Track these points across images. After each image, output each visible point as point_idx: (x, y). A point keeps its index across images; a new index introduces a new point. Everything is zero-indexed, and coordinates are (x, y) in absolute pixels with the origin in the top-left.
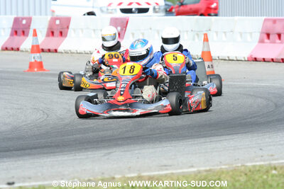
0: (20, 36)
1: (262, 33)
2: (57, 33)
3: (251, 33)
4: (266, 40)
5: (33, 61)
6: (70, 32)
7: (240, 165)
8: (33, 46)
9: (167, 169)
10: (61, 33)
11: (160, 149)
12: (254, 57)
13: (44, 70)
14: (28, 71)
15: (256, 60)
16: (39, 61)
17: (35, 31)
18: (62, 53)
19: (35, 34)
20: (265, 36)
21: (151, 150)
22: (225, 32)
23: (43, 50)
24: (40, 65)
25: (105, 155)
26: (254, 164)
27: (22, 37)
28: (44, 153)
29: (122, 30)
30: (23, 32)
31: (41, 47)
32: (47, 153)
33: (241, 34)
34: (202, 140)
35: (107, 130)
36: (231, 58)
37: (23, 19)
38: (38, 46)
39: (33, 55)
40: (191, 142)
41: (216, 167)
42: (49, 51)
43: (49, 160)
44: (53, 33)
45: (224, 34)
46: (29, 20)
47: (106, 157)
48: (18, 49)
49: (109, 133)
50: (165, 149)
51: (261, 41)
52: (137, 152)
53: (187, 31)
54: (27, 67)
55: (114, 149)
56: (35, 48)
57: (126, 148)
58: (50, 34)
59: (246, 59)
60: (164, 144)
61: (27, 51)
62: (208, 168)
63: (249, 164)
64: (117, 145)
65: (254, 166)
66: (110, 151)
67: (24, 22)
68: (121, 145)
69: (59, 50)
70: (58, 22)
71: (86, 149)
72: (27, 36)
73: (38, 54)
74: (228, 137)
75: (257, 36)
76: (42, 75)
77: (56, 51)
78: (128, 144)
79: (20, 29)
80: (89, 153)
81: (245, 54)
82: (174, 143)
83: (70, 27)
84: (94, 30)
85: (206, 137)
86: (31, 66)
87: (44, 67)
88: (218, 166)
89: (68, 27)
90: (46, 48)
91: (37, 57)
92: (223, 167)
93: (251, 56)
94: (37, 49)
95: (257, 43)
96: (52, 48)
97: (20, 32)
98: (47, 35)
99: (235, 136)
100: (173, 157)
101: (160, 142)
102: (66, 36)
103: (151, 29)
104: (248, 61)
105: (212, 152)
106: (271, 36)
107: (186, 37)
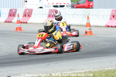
0: (12, 16)
1: (111, 15)
2: (27, 15)
3: (106, 16)
4: (113, 19)
5: (17, 27)
6: (33, 15)
7: (102, 69)
8: (17, 21)
9: (73, 71)
10: (29, 15)
11: (70, 63)
12: (108, 25)
13: (22, 30)
14: (16, 31)
15: (108, 26)
16: (20, 27)
17: (18, 14)
18: (29, 23)
19: (18, 16)
20: (112, 17)
22: (96, 15)
23: (21, 22)
24: (20, 29)
25: (47, 65)
26: (108, 69)
27: (13, 17)
28: (22, 64)
30: (13, 15)
31: (21, 21)
32: (23, 64)
33: (102, 16)
34: (87, 59)
36: (98, 26)
37: (13, 10)
38: (19, 21)
39: (17, 24)
40: (82, 60)
41: (93, 70)
42: (24, 23)
43: (24, 67)
44: (25, 15)
45: (95, 16)
46: (16, 10)
47: (48, 66)
48: (11, 22)
50: (72, 63)
51: (111, 19)
52: (60, 64)
53: (80, 15)
54: (15, 29)
56: (18, 22)
57: (55, 62)
58: (24, 16)
60: (71, 61)
61: (15, 23)
62: (89, 70)
63: (106, 69)
64: (52, 61)
65: (108, 70)
66: (50, 63)
67: (14, 11)
68: (54, 61)
69: (28, 22)
70: (27, 11)
71: (39, 62)
72: (15, 16)
73: (20, 24)
74: (97, 58)
75: (109, 17)
76: (21, 32)
77: (27, 23)
78: (57, 61)
79: (12, 14)
80: (41, 64)
81: (104, 24)
82: (75, 60)
84: (42, 14)
86: (17, 29)
87: (22, 29)
89: (32, 13)
90: (22, 21)
91: (19, 25)
92: (96, 70)
93: (106, 25)
94: (19, 22)
95: (108, 20)
96: (25, 21)
97: (12, 15)
98: (23, 16)
99: (100, 58)
100: (75, 66)
102: (31, 17)
103: (65, 14)
104: (105, 27)
105: (91, 64)
106: (115, 17)
107: (80, 17)
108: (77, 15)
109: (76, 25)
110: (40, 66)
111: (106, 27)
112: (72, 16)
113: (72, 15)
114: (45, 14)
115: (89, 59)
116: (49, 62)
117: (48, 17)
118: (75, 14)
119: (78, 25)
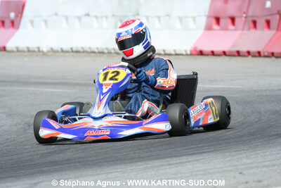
1: (209, 17)
3: (194, 18)
4: (215, 27)
12: (200, 48)
15: (201, 53)
20: (214, 21)
22: (159, 18)
29: (16, 16)
33: (180, 19)
36: (167, 52)
45: (157, 20)
51: (209, 28)
53: (106, 17)
59: (189, 53)
75: (202, 21)
81: (186, 47)
93: (195, 49)
95: (201, 31)
103: (56, 14)
104: (191, 54)
106: (222, 21)
107: (105, 25)
108: (96, 17)
109: (93, 50)
111: (193, 57)
112: (77, 20)
113: (79, 18)
118: (88, 15)
119: (99, 53)
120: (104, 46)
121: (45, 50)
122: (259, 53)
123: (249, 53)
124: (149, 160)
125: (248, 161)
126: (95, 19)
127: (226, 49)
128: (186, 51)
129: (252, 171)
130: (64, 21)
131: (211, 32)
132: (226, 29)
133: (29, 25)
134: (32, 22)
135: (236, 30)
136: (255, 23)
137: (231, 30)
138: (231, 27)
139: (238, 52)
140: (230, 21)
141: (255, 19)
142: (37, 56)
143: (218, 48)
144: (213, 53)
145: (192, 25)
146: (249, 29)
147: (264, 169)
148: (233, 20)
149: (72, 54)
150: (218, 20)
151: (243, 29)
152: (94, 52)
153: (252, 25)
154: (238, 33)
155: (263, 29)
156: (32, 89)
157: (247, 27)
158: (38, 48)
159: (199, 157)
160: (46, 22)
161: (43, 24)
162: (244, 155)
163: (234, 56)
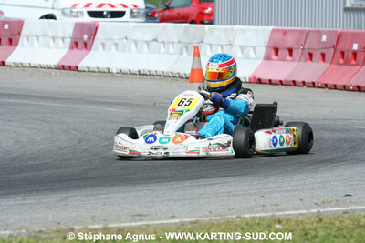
1: (268, 47)
2: (5, 40)
3: (254, 48)
4: (274, 57)
6: (23, 40)
7: (235, 216)
9: (141, 220)
10: (10, 41)
11: (134, 194)
12: (257, 77)
15: (259, 81)
18: (10, 66)
20: (273, 52)
21: (121, 195)
22: (221, 45)
25: (61, 200)
26: (253, 215)
29: (89, 38)
33: (241, 47)
34: (188, 183)
35: (66, 168)
40: (173, 185)
41: (204, 219)
45: (220, 48)
47: (63, 203)
49: (69, 171)
50: (140, 193)
51: (267, 58)
52: (104, 196)
53: (173, 43)
55: (75, 192)
57: (89, 191)
59: (248, 80)
60: (139, 188)
62: (194, 220)
63: (247, 216)
64: (78, 187)
65: (253, 218)
66: (70, 194)
68: (85, 187)
69: (7, 63)
70: (6, 27)
71: (38, 191)
75: (262, 51)
77: (3, 63)
78: (92, 186)
80: (42, 197)
82: (151, 187)
83: (22, 33)
84: (54, 38)
85: (193, 179)
88: (206, 216)
89: (19, 34)
93: (254, 77)
95: (261, 61)
100: (150, 204)
101: (133, 184)
102: (17, 45)
103: (126, 38)
104: (250, 82)
105: (200, 198)
106: (280, 52)
107: (172, 50)
108: (164, 42)
109: (159, 73)
110: (38, 203)
111: (252, 84)
112: (145, 45)
113: (147, 43)
114: (63, 39)
115: (195, 182)
116: (67, 189)
117: (71, 48)
118: (156, 40)
119: (164, 76)
120: (169, 70)
121: (114, 71)
122: (313, 83)
123: (304, 83)
124: (182, 180)
125: (275, 185)
126: (162, 45)
127: (282, 79)
128: (245, 78)
129: (274, 194)
130: (133, 45)
131: (270, 62)
132: (284, 60)
133: (100, 47)
134: (103, 45)
135: (292, 61)
136: (311, 55)
137: (289, 61)
138: (289, 58)
139: (294, 82)
140: (288, 52)
141: (311, 51)
142: (106, 76)
143: (275, 78)
144: (270, 82)
145: (252, 55)
146: (305, 61)
147: (286, 194)
148: (291, 51)
149: (138, 76)
150: (277, 51)
151: (300, 61)
152: (160, 76)
153: (308, 57)
154: (296, 63)
155: (318, 62)
156: (93, 107)
157: (303, 58)
158: (108, 69)
159: (231, 179)
160: (116, 45)
161: (113, 47)
162: (272, 179)
163: (290, 85)
